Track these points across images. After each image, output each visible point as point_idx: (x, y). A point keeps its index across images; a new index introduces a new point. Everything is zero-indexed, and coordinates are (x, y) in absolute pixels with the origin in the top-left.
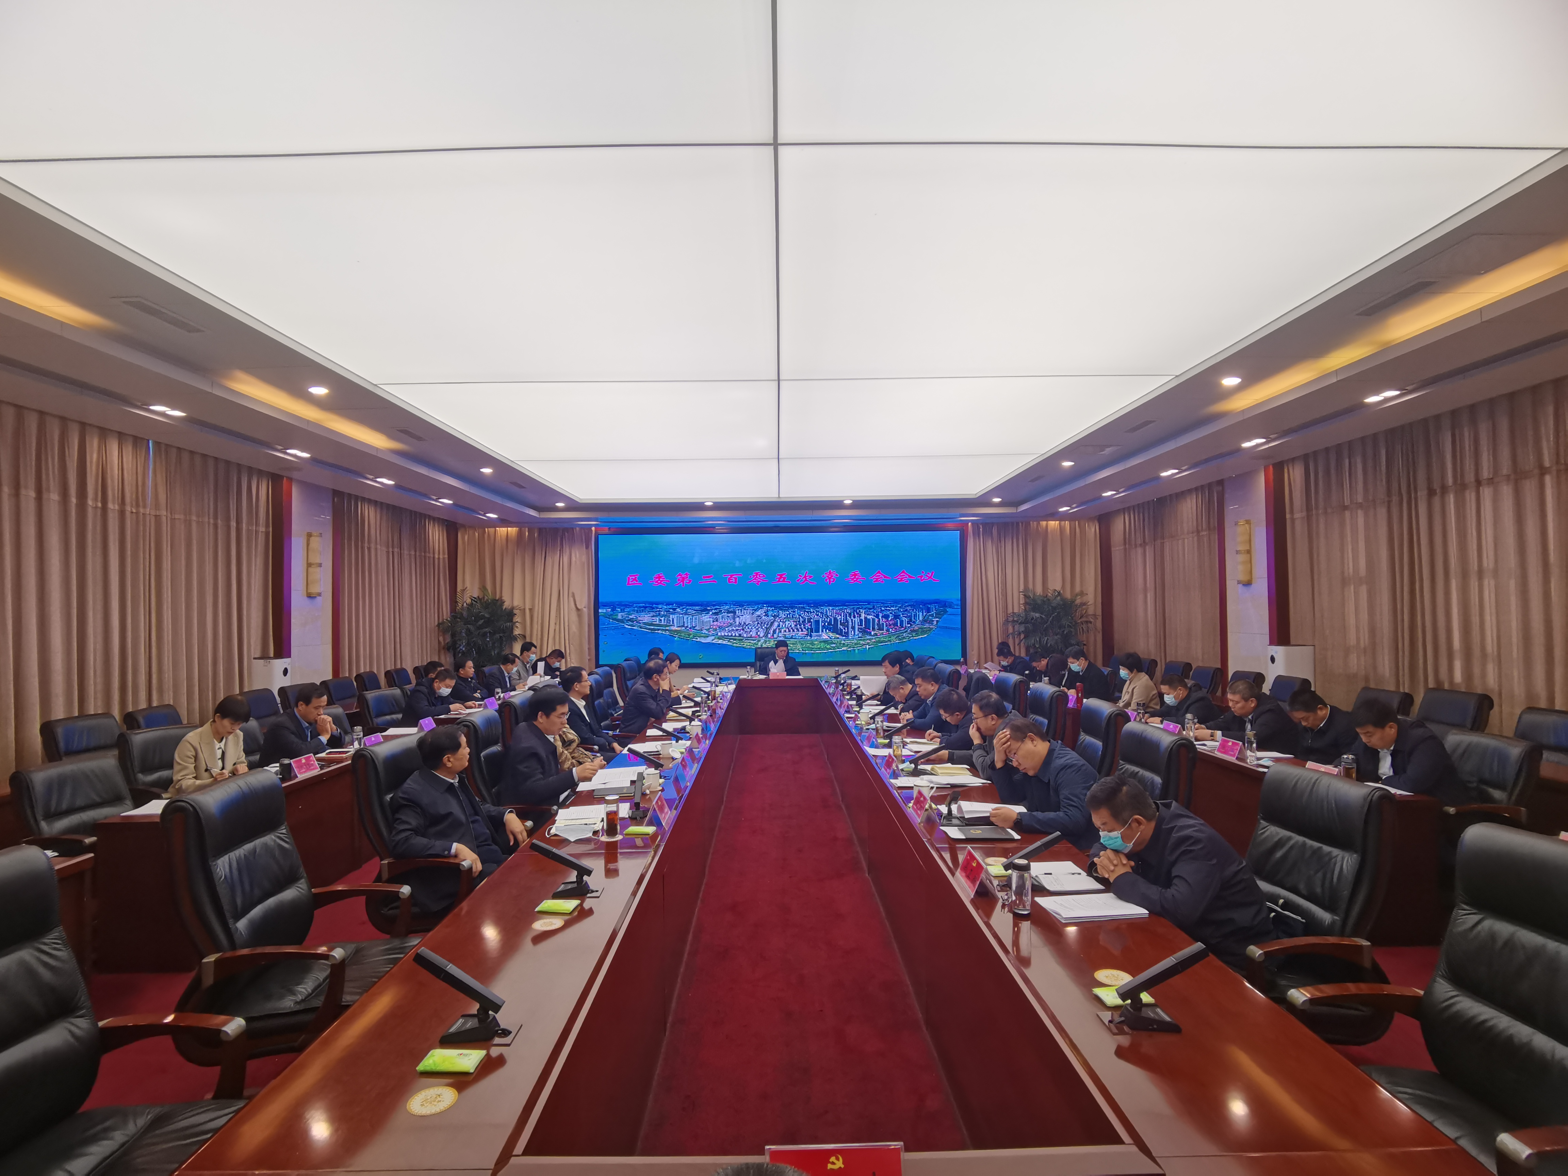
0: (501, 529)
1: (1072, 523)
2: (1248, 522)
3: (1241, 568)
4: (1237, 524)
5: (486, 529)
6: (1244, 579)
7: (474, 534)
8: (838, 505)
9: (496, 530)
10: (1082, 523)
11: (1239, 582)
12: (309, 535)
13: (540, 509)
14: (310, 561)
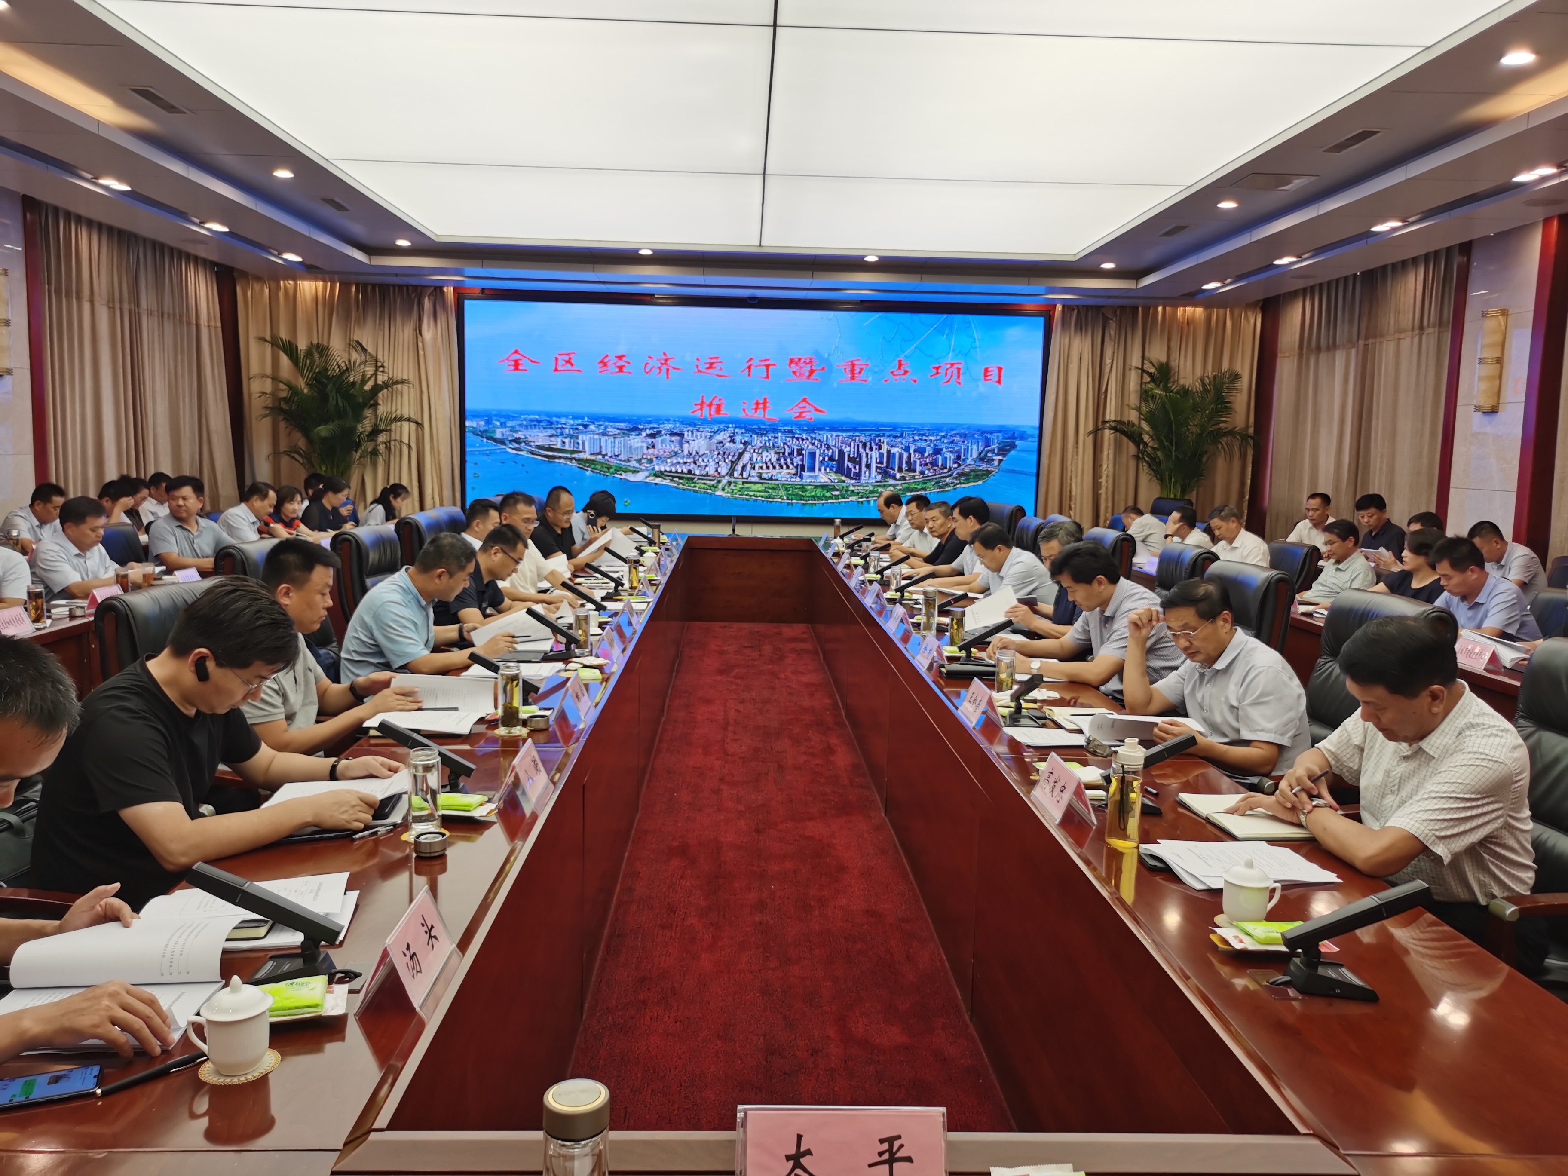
0: (305, 283)
1: (1221, 311)
2: (1504, 313)
3: (1483, 386)
4: (1484, 315)
5: (282, 282)
6: (1487, 403)
7: (262, 290)
8: (854, 264)
9: (296, 284)
10: (1236, 312)
11: (1478, 409)
13: (368, 251)
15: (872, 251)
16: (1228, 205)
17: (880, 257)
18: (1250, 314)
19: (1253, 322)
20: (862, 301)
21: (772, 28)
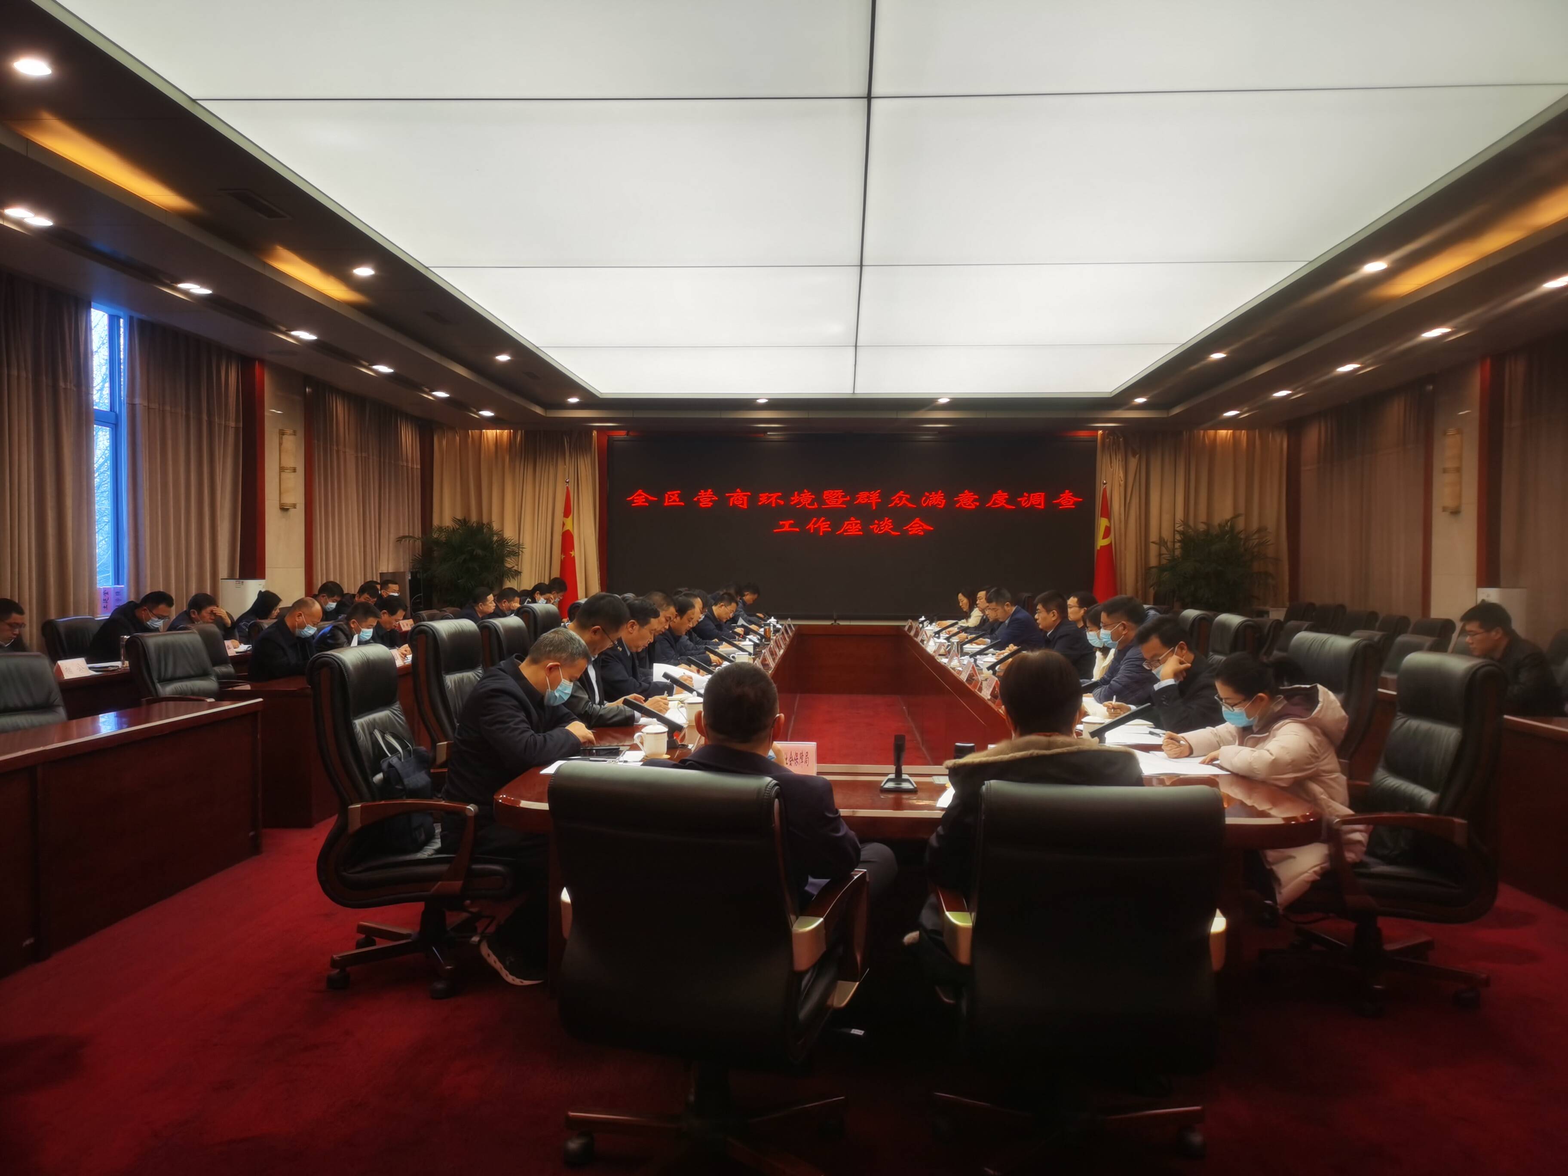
0: (488, 431)
2: (1460, 432)
3: (1449, 491)
4: (1445, 433)
5: (470, 431)
6: (1449, 503)
7: (455, 437)
8: (931, 404)
9: (481, 432)
11: (1444, 509)
12: (282, 433)
13: (547, 406)
14: (284, 464)
15: (944, 394)
16: (1217, 356)
17: (951, 399)
18: (1273, 433)
19: (1280, 442)
21: (859, 267)
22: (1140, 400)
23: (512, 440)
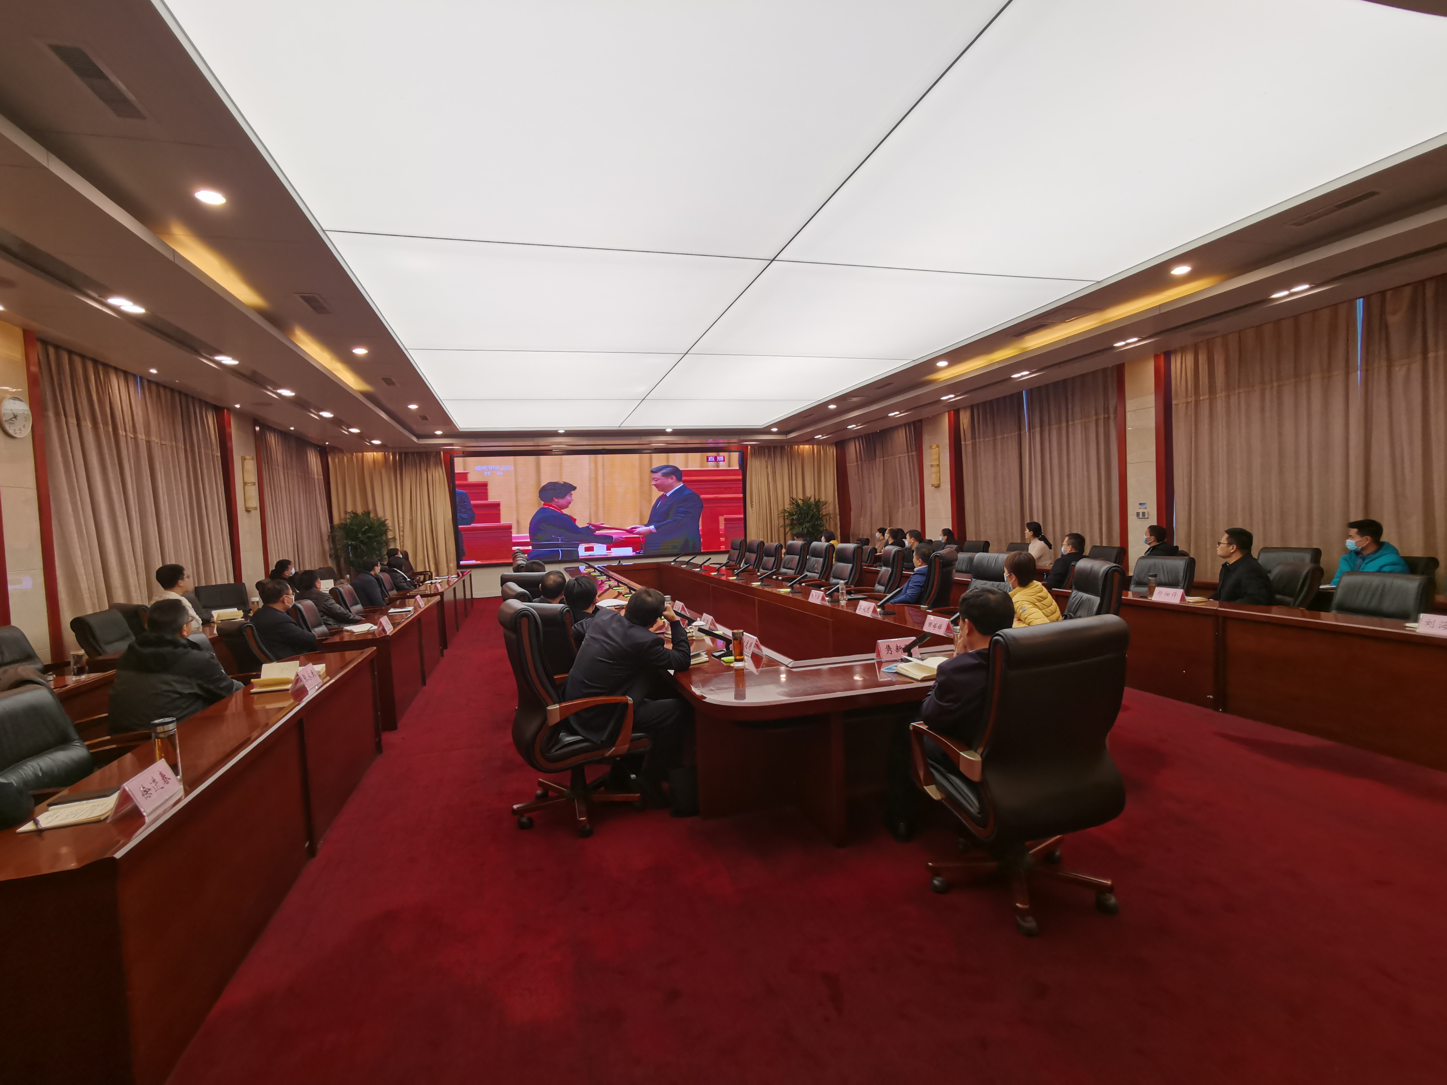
0: (368, 453)
1: (819, 446)
2: (938, 446)
3: (934, 476)
4: (931, 447)
5: (355, 453)
6: (936, 483)
7: (343, 457)
8: (662, 432)
9: (363, 454)
10: (825, 447)
11: (933, 485)
12: (244, 459)
13: (419, 437)
14: (246, 480)
15: (669, 427)
17: (673, 430)
18: (830, 447)
19: (832, 451)
20: (655, 449)
22: (775, 430)
23: (386, 458)
